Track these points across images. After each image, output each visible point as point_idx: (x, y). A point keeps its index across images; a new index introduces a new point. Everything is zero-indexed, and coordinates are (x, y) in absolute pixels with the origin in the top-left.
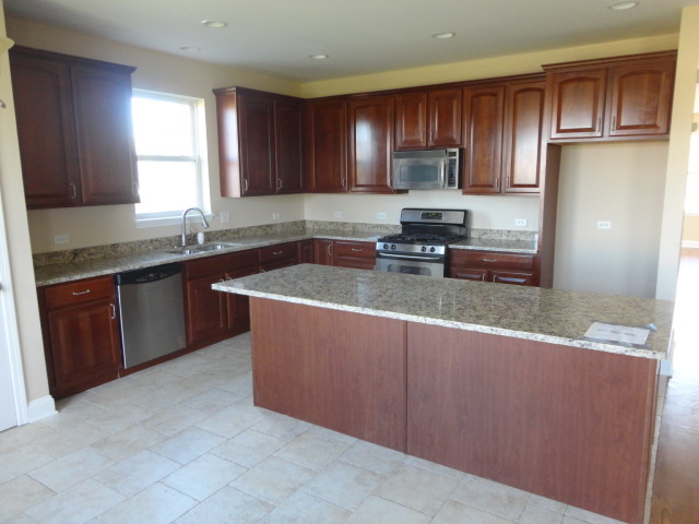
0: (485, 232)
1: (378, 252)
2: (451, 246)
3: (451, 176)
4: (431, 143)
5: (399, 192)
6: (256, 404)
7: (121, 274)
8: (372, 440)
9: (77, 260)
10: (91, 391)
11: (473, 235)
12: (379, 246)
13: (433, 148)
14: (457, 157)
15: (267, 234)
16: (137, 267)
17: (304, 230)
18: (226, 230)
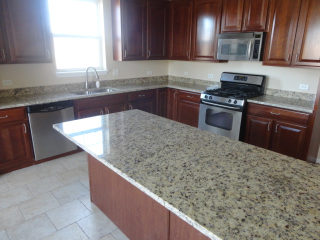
0: (276, 91)
1: (201, 100)
2: (249, 101)
3: (256, 51)
4: (244, 29)
5: (221, 61)
7: (30, 106)
9: (17, 95)
11: (268, 92)
12: (203, 96)
13: (245, 32)
14: (261, 39)
15: (143, 83)
16: (41, 103)
17: (167, 82)
18: (116, 80)
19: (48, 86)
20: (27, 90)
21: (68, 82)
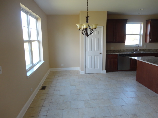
6: (136, 80)
8: (154, 91)
9: (114, 51)
10: (112, 72)
15: (156, 51)
16: (122, 53)
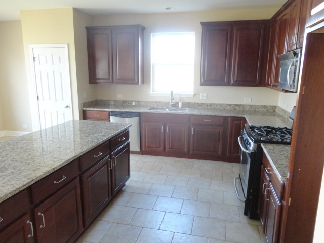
7: (111, 112)
9: (124, 104)
18: (202, 104)
19: (143, 101)
20: (130, 102)
21: (157, 100)
